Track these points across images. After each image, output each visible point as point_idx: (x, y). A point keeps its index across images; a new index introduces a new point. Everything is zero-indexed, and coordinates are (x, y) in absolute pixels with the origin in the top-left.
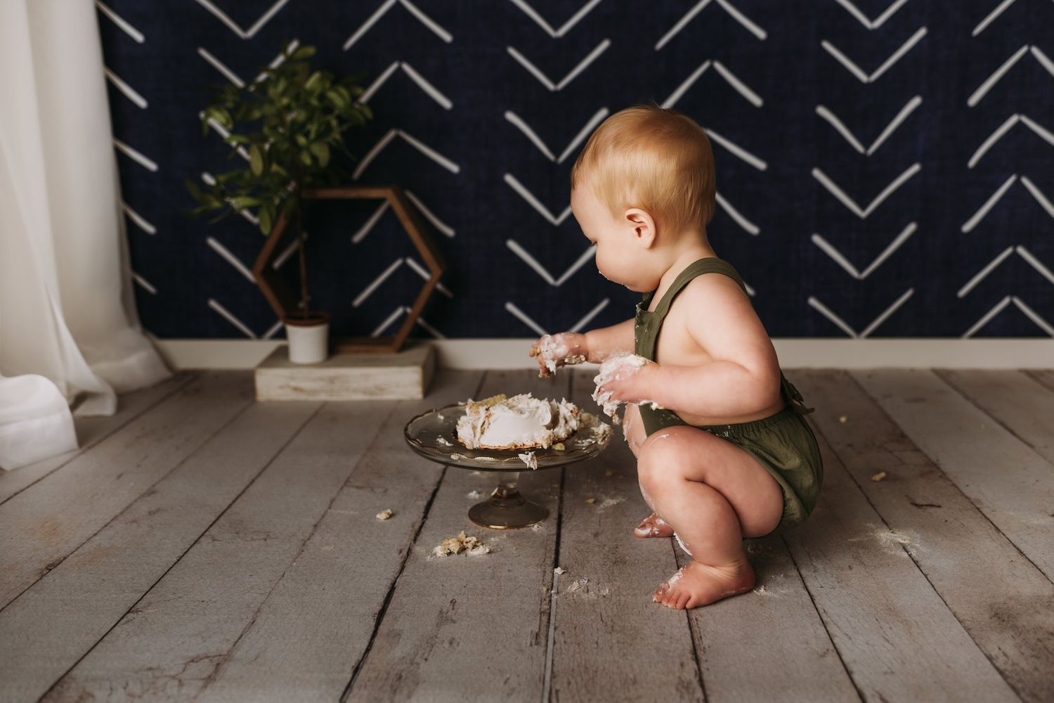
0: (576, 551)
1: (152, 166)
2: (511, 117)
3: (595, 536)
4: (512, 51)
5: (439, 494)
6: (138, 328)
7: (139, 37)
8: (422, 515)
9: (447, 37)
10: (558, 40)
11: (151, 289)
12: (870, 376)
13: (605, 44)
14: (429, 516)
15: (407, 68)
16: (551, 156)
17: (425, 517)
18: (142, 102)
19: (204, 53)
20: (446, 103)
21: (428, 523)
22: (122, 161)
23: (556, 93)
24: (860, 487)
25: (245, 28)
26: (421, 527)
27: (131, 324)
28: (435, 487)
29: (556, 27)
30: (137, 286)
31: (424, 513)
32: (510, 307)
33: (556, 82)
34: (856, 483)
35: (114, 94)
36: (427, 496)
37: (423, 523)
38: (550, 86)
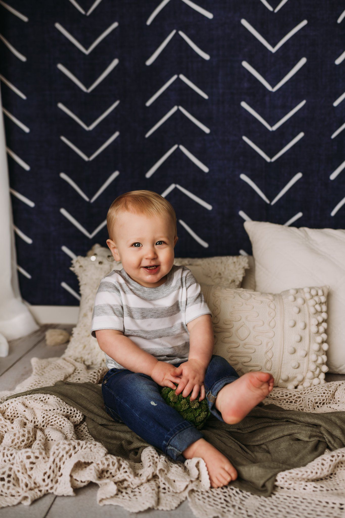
1: (32, 204)
2: (243, 177)
4: (245, 138)
6: (20, 298)
7: (27, 130)
9: (207, 130)
10: (273, 132)
11: (28, 276)
13: (301, 135)
15: (182, 148)
16: (268, 201)
18: (27, 167)
19: (63, 139)
20: (205, 169)
22: (14, 201)
23: (271, 163)
25: (88, 125)
27: (16, 297)
29: (272, 125)
30: (19, 273)
33: (271, 157)
35: (11, 163)
38: (268, 159)
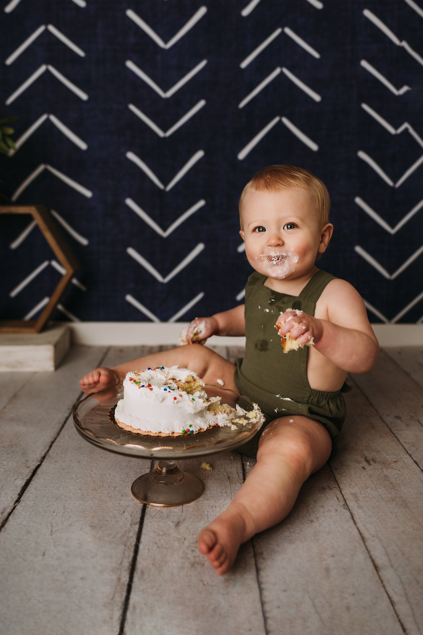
0: (155, 547)
2: (131, 156)
3: (176, 525)
4: (132, 108)
5: (39, 471)
8: (16, 497)
9: (84, 96)
10: (167, 100)
12: (399, 353)
13: (202, 103)
14: (22, 499)
15: (53, 119)
16: (160, 186)
17: (18, 501)
21: (19, 507)
23: (165, 139)
24: (416, 462)
26: (10, 514)
28: (39, 463)
29: (165, 90)
31: (19, 495)
32: (130, 298)
33: (165, 130)
34: (412, 458)
36: (27, 473)
37: (14, 508)
38: (161, 133)
